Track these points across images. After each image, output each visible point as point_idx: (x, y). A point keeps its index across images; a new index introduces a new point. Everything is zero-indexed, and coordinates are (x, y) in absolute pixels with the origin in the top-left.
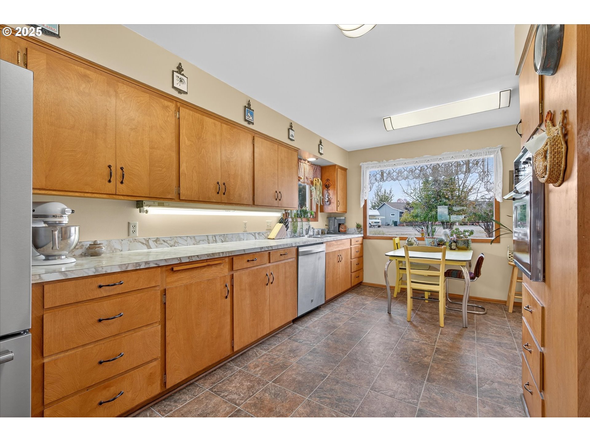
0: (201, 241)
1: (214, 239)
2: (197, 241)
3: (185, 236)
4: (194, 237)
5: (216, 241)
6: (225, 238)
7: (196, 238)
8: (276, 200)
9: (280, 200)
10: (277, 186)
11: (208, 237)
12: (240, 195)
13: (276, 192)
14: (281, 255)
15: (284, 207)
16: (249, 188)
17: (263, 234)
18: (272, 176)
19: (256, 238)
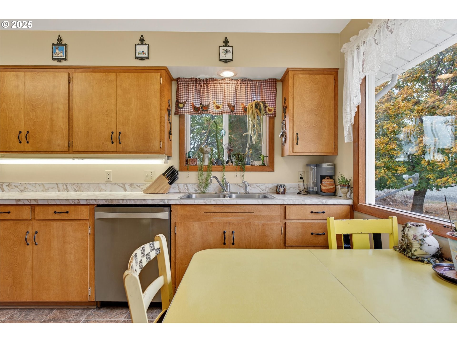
0: (50, 189)
1: (66, 188)
2: (46, 188)
3: (34, 183)
4: (43, 184)
5: (67, 190)
7: (45, 185)
8: (112, 143)
9: (120, 143)
10: (115, 126)
11: (57, 185)
12: (49, 142)
13: (112, 133)
14: (55, 212)
15: (129, 151)
16: (64, 132)
17: (138, 186)
18: (104, 114)
19: (127, 191)
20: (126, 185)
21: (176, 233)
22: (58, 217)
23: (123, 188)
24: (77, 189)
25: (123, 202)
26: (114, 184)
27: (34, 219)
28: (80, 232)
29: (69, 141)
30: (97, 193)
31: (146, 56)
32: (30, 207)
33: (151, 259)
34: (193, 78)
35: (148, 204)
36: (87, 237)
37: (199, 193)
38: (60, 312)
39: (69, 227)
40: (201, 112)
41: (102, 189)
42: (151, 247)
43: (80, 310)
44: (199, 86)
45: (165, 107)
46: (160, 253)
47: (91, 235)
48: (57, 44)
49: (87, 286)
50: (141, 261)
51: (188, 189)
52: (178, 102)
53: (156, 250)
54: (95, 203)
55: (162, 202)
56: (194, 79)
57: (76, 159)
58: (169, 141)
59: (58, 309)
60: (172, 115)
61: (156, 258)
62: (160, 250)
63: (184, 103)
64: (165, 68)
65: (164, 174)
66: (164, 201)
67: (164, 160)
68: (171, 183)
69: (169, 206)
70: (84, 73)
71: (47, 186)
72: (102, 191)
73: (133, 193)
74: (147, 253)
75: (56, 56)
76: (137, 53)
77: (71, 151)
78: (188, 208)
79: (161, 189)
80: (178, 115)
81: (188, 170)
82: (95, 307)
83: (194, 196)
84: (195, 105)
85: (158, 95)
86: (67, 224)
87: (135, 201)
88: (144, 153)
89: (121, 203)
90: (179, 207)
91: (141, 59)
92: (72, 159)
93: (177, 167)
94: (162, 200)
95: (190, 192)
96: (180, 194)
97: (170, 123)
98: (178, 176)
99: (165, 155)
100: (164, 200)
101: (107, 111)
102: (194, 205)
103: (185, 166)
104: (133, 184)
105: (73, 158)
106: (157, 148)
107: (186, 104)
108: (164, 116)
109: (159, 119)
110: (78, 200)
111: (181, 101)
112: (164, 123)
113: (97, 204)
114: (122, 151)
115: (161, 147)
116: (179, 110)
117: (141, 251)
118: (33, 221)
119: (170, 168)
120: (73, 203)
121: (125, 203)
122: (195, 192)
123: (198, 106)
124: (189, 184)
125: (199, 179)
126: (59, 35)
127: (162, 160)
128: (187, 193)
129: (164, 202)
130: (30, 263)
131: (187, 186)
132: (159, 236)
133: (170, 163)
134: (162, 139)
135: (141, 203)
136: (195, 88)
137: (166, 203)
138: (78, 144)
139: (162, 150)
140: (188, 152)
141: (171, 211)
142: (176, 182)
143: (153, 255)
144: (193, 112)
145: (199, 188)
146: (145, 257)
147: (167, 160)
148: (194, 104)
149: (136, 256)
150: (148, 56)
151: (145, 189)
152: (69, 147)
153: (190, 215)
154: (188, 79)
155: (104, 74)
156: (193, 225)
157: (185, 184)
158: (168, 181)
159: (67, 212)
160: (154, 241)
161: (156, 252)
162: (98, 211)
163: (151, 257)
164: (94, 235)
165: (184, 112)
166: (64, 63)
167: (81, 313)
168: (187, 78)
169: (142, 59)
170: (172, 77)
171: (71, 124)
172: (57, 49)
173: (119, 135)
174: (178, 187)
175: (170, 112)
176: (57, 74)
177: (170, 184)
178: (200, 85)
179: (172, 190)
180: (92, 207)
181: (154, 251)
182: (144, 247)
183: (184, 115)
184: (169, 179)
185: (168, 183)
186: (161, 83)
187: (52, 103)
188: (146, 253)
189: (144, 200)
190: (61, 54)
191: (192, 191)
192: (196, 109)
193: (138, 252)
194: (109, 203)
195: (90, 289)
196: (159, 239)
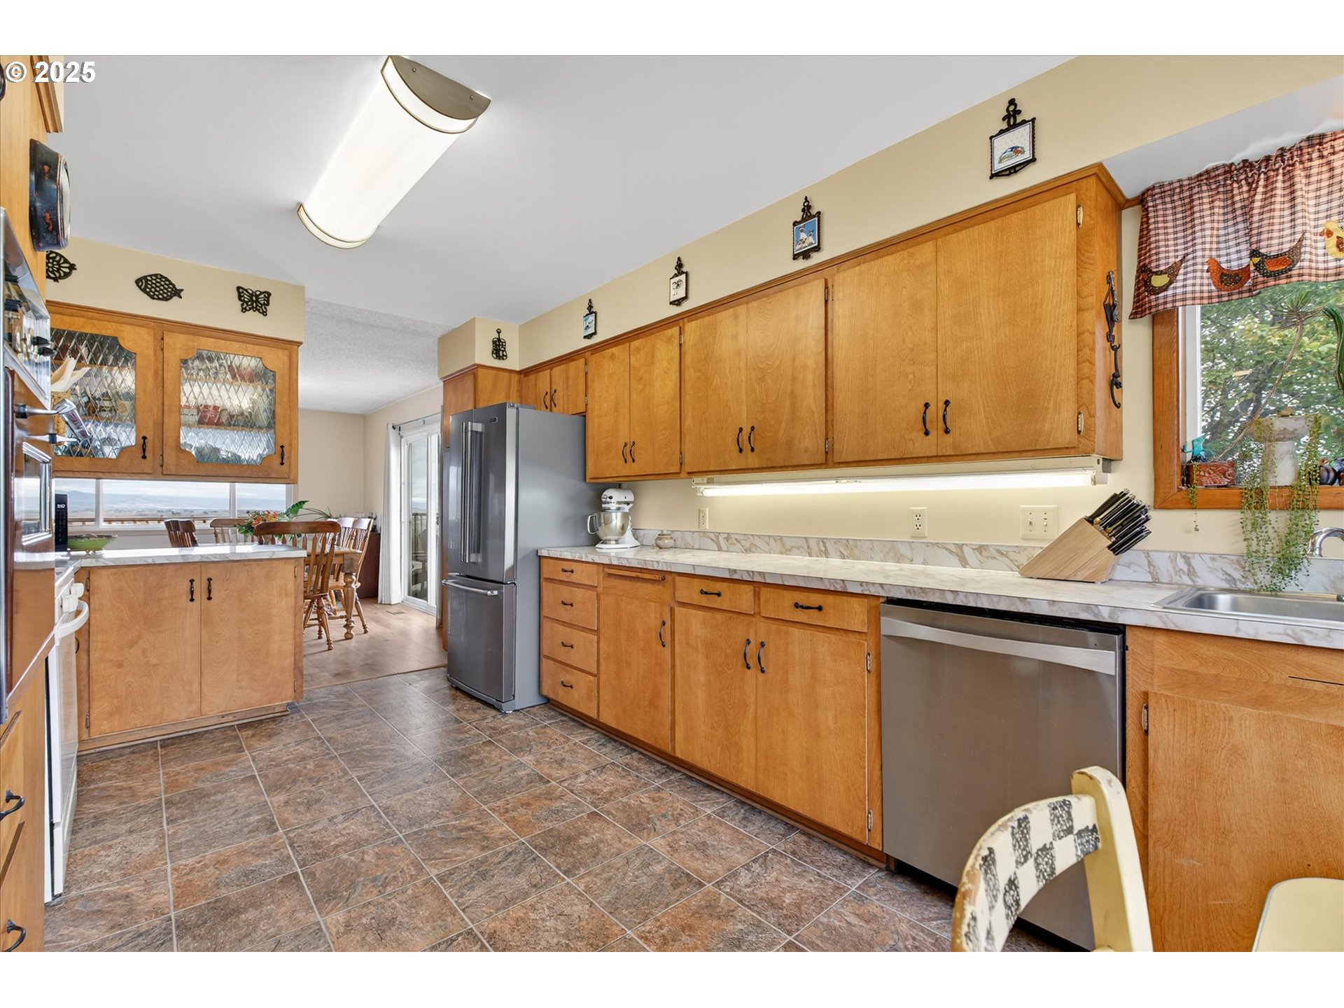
0: (794, 549)
1: (823, 549)
2: (787, 547)
3: (767, 536)
4: (781, 538)
5: (826, 554)
6: (850, 549)
7: (785, 539)
8: (927, 433)
9: (947, 431)
10: (934, 386)
11: (807, 541)
12: (789, 444)
13: (927, 405)
14: (797, 606)
15: (974, 452)
16: (817, 420)
17: (1002, 554)
18: (903, 360)
19: (968, 564)
20: (964, 547)
21: (1147, 732)
22: (801, 616)
23: (957, 555)
24: (845, 553)
25: (954, 599)
26: (933, 544)
27: (759, 614)
28: (846, 662)
29: (827, 439)
30: (891, 566)
31: (1027, 155)
32: (752, 587)
33: (1058, 872)
34: (1217, 168)
35: (1036, 613)
36: (863, 678)
37: (1251, 592)
38: (805, 842)
39: (825, 645)
40: (1255, 285)
41: (902, 555)
42: (1055, 819)
43: (847, 857)
44: (1245, 188)
45: (1095, 297)
46: (1096, 848)
47: (874, 679)
48: (804, 220)
49: (864, 804)
50: (1012, 883)
51: (1191, 573)
52: (1144, 273)
53: (1080, 834)
54: (882, 593)
55: (1087, 611)
56: (1220, 171)
57: (843, 481)
58: (1109, 407)
59: (804, 833)
60: (1120, 321)
61: (1078, 869)
62: (1097, 836)
63: (1172, 272)
64: (1095, 170)
65: (1090, 520)
66: (1096, 611)
67: (1089, 474)
68: (1116, 549)
69: (1117, 629)
70: (857, 269)
71: (788, 543)
72: (903, 562)
73: (986, 572)
74: (1041, 846)
75: (801, 249)
76: (996, 161)
77: (830, 462)
78: (1204, 649)
79: (1083, 567)
80: (1147, 319)
81: (1191, 505)
82: (883, 866)
83: (1224, 600)
84: (1224, 266)
85: (1070, 264)
86: (821, 636)
87: (992, 601)
88: (1021, 453)
89: (950, 600)
90: (1161, 640)
91: (1008, 172)
92: (834, 482)
93: (1142, 493)
94: (1088, 607)
95: (1200, 583)
96: (1159, 588)
97: (1116, 349)
98: (1148, 525)
99: (1095, 457)
100: (1097, 605)
101: (912, 350)
102: (1237, 642)
103: (1180, 490)
104: (988, 546)
105: (837, 478)
106: (1066, 434)
107: (1182, 271)
108: (1090, 328)
109: (1074, 341)
110: (843, 581)
111: (1158, 266)
112: (1093, 350)
113: (888, 597)
114: (952, 454)
115: (1079, 432)
116: (1153, 297)
117: (1013, 834)
118: (758, 619)
119: (1115, 498)
120: (832, 589)
121: (959, 601)
122: (1226, 586)
123: (1239, 265)
124: (1200, 554)
125: (1245, 540)
126: (806, 198)
127: (1084, 472)
128: (1187, 590)
129: (1095, 615)
130: (752, 709)
131: (1189, 564)
132: (1091, 778)
133: (1114, 484)
134: (1083, 405)
135: (1013, 609)
136: (1222, 204)
137: (1105, 616)
138: (846, 445)
139: (1083, 440)
140: (1189, 440)
141: (1124, 648)
142: (1140, 545)
143: (1066, 855)
144: (1215, 294)
145: (1249, 572)
146: (1031, 862)
147: (1104, 472)
148: (1219, 264)
149: (989, 861)
150: (1033, 153)
151: (1025, 563)
152: (827, 453)
153: (1216, 676)
154: (1190, 179)
155: (906, 252)
156: (1231, 719)
157: (1176, 553)
158: (1110, 543)
159: (820, 608)
160: (1069, 792)
161: (1082, 844)
162: (888, 614)
163: (1056, 863)
164: (879, 677)
165: (1174, 301)
166: (816, 258)
167: (849, 865)
168: (1184, 178)
169: (1013, 170)
170: (1123, 196)
171: (830, 398)
172: (802, 231)
173: (945, 410)
174: (1150, 564)
175: (1116, 312)
176: (802, 288)
177: (1114, 551)
178: (1249, 184)
179: (1121, 573)
180: (874, 602)
181: (1071, 837)
182: (1026, 818)
183: (1175, 309)
184: (1114, 535)
185: (1109, 547)
186: (1078, 224)
187: (794, 359)
188: (1035, 845)
189: (1023, 600)
190: (811, 239)
191: (1210, 580)
192: (1229, 280)
193: (999, 839)
194: (917, 598)
195: (869, 813)
196: (1094, 789)
